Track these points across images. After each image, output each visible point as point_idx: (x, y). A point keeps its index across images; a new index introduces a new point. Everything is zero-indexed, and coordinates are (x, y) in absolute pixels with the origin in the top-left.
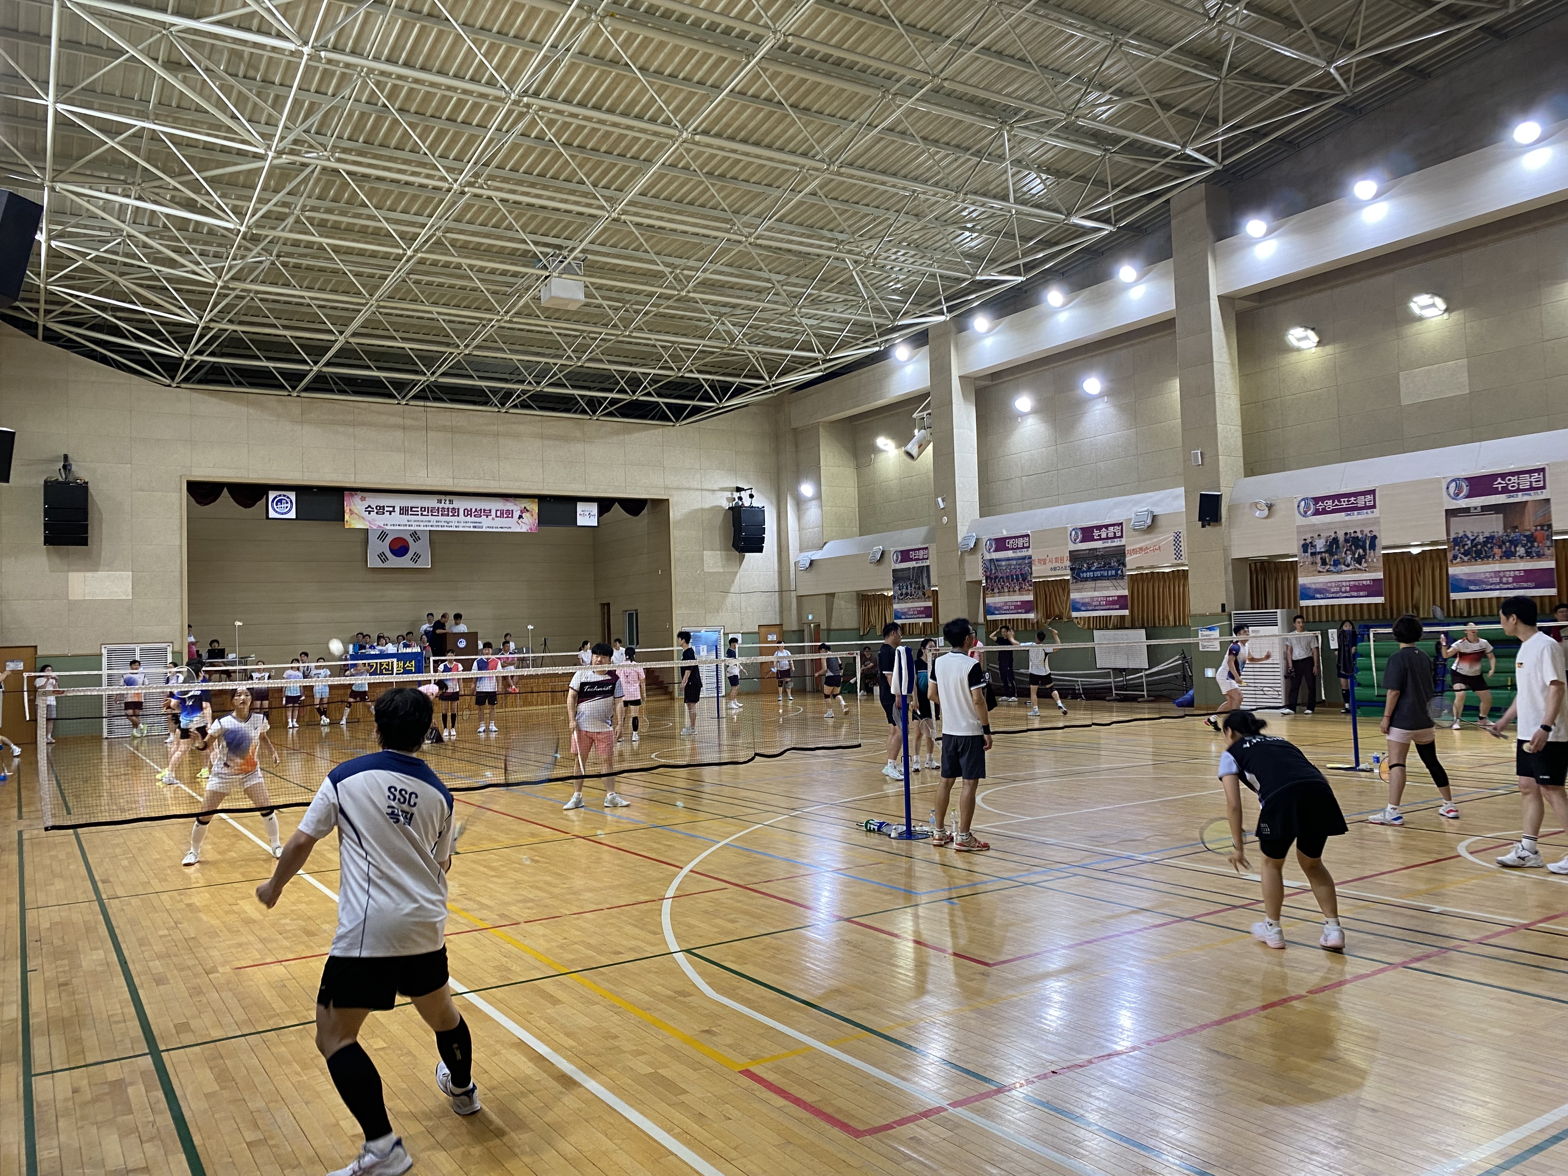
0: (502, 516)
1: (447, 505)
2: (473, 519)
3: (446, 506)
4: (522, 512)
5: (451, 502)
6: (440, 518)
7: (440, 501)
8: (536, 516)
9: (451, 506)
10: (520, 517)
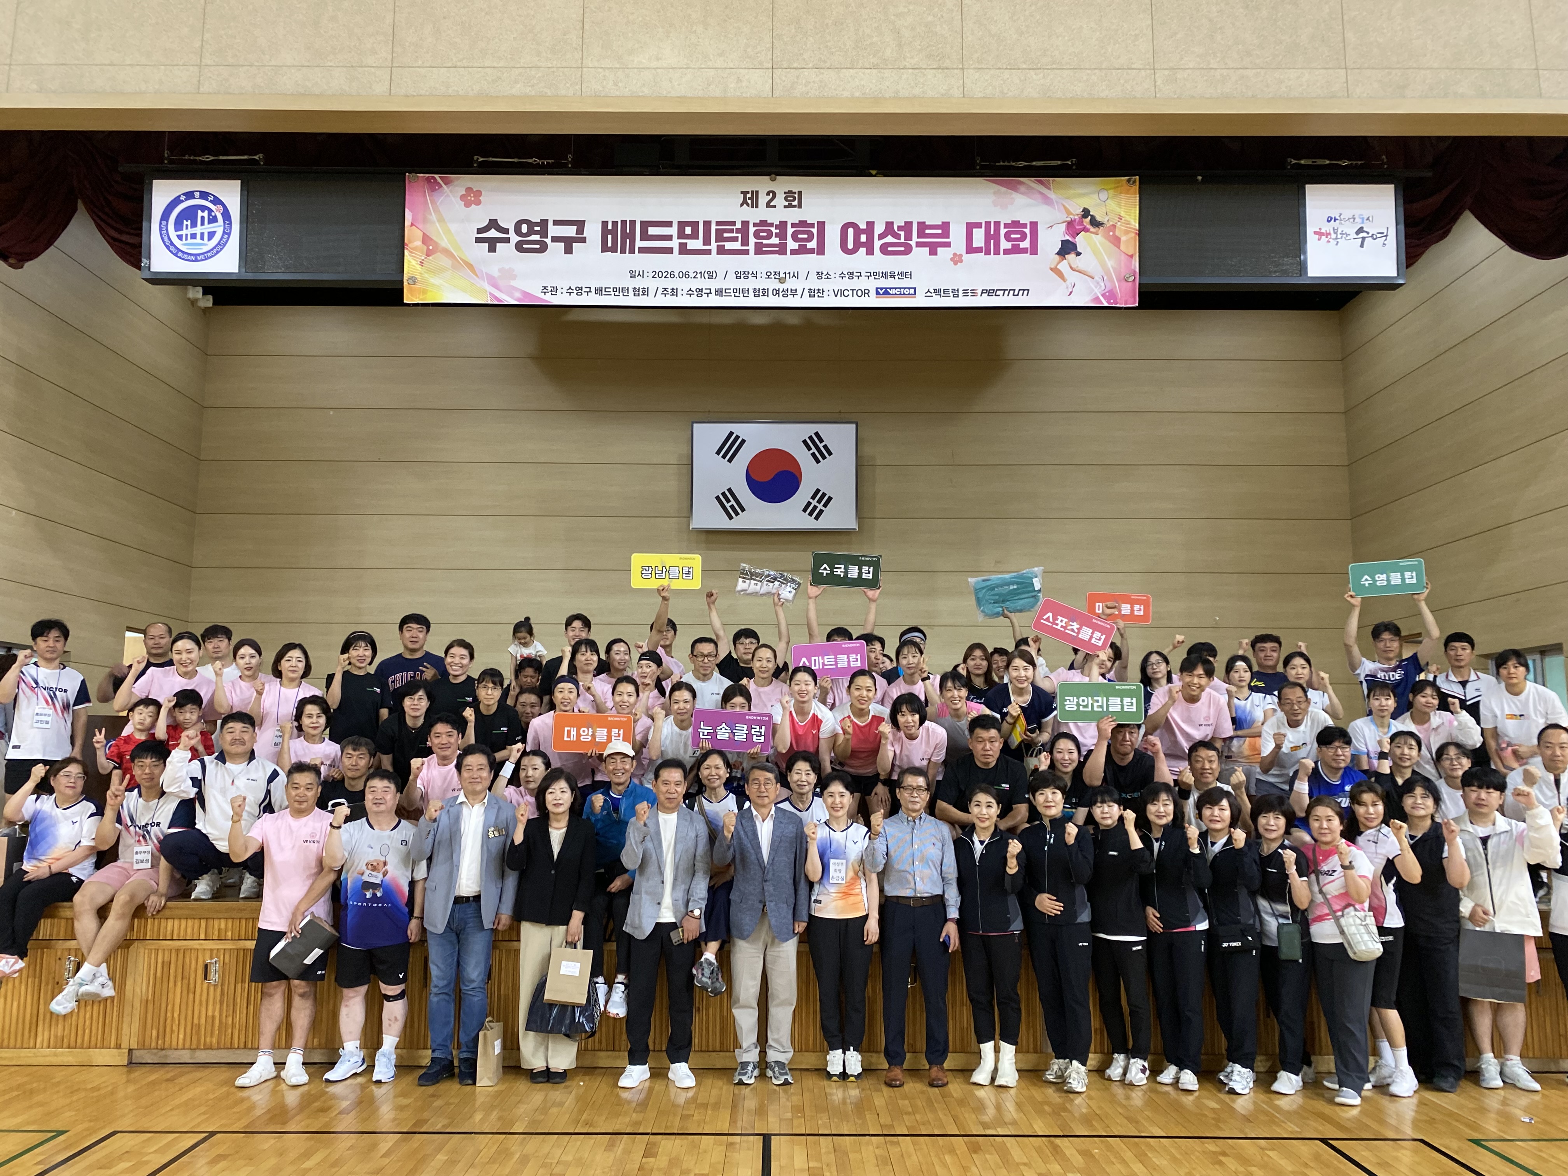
0: (991, 246)
1: (779, 214)
2: (879, 262)
3: (775, 216)
4: (1073, 228)
5: (794, 199)
6: (753, 262)
7: (750, 199)
8: (1130, 244)
9: (793, 216)
10: (1067, 248)
